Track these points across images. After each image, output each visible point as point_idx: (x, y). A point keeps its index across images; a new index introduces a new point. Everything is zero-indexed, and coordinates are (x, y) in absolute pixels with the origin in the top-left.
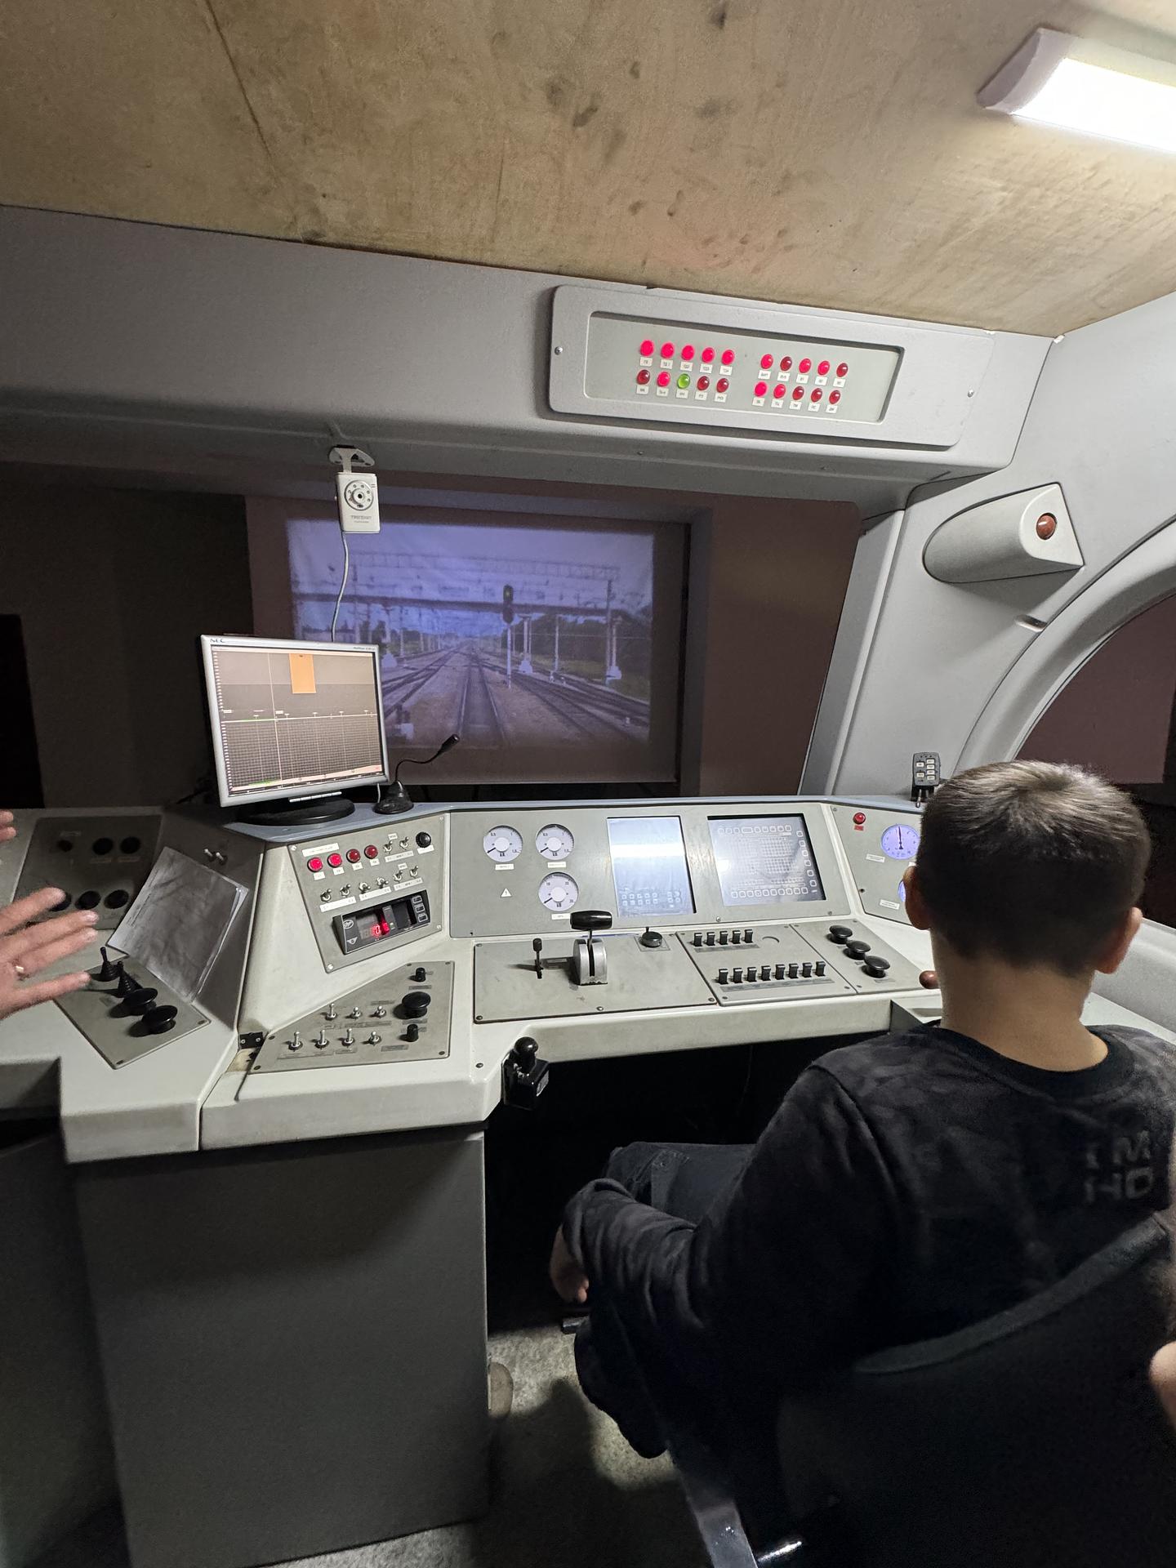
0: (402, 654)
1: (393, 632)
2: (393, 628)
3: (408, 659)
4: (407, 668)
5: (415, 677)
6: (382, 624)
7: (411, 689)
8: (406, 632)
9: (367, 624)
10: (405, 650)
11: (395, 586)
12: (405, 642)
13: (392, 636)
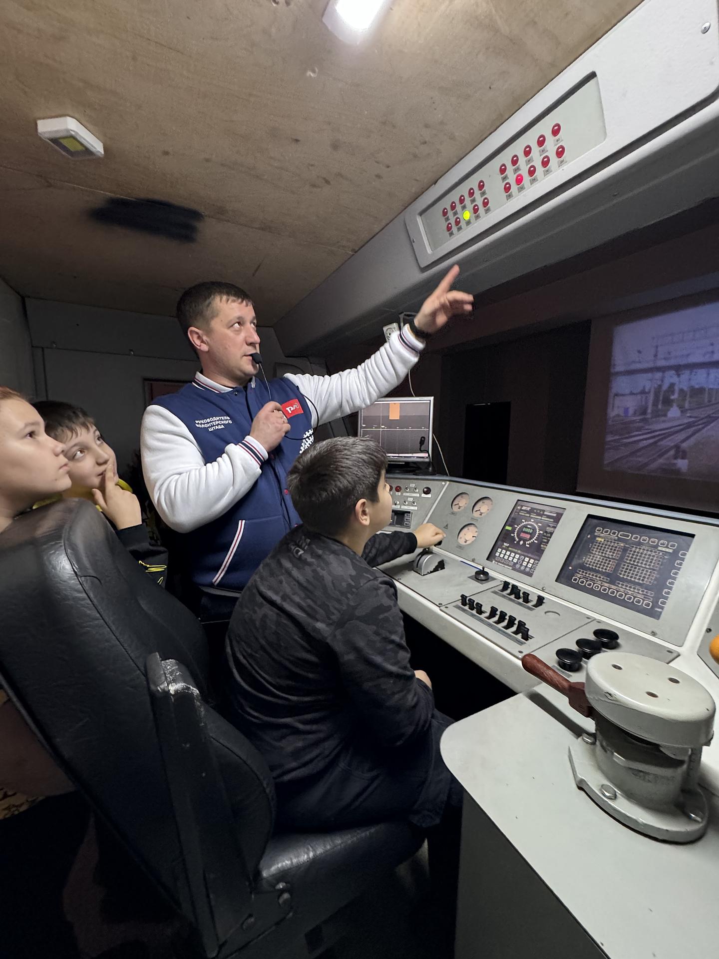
0: (687, 405)
1: (681, 390)
2: (681, 386)
3: (691, 409)
4: (690, 417)
5: (696, 424)
6: (672, 385)
7: (690, 433)
8: (692, 389)
9: (660, 386)
10: (690, 403)
11: (688, 355)
12: (691, 397)
13: (679, 394)
